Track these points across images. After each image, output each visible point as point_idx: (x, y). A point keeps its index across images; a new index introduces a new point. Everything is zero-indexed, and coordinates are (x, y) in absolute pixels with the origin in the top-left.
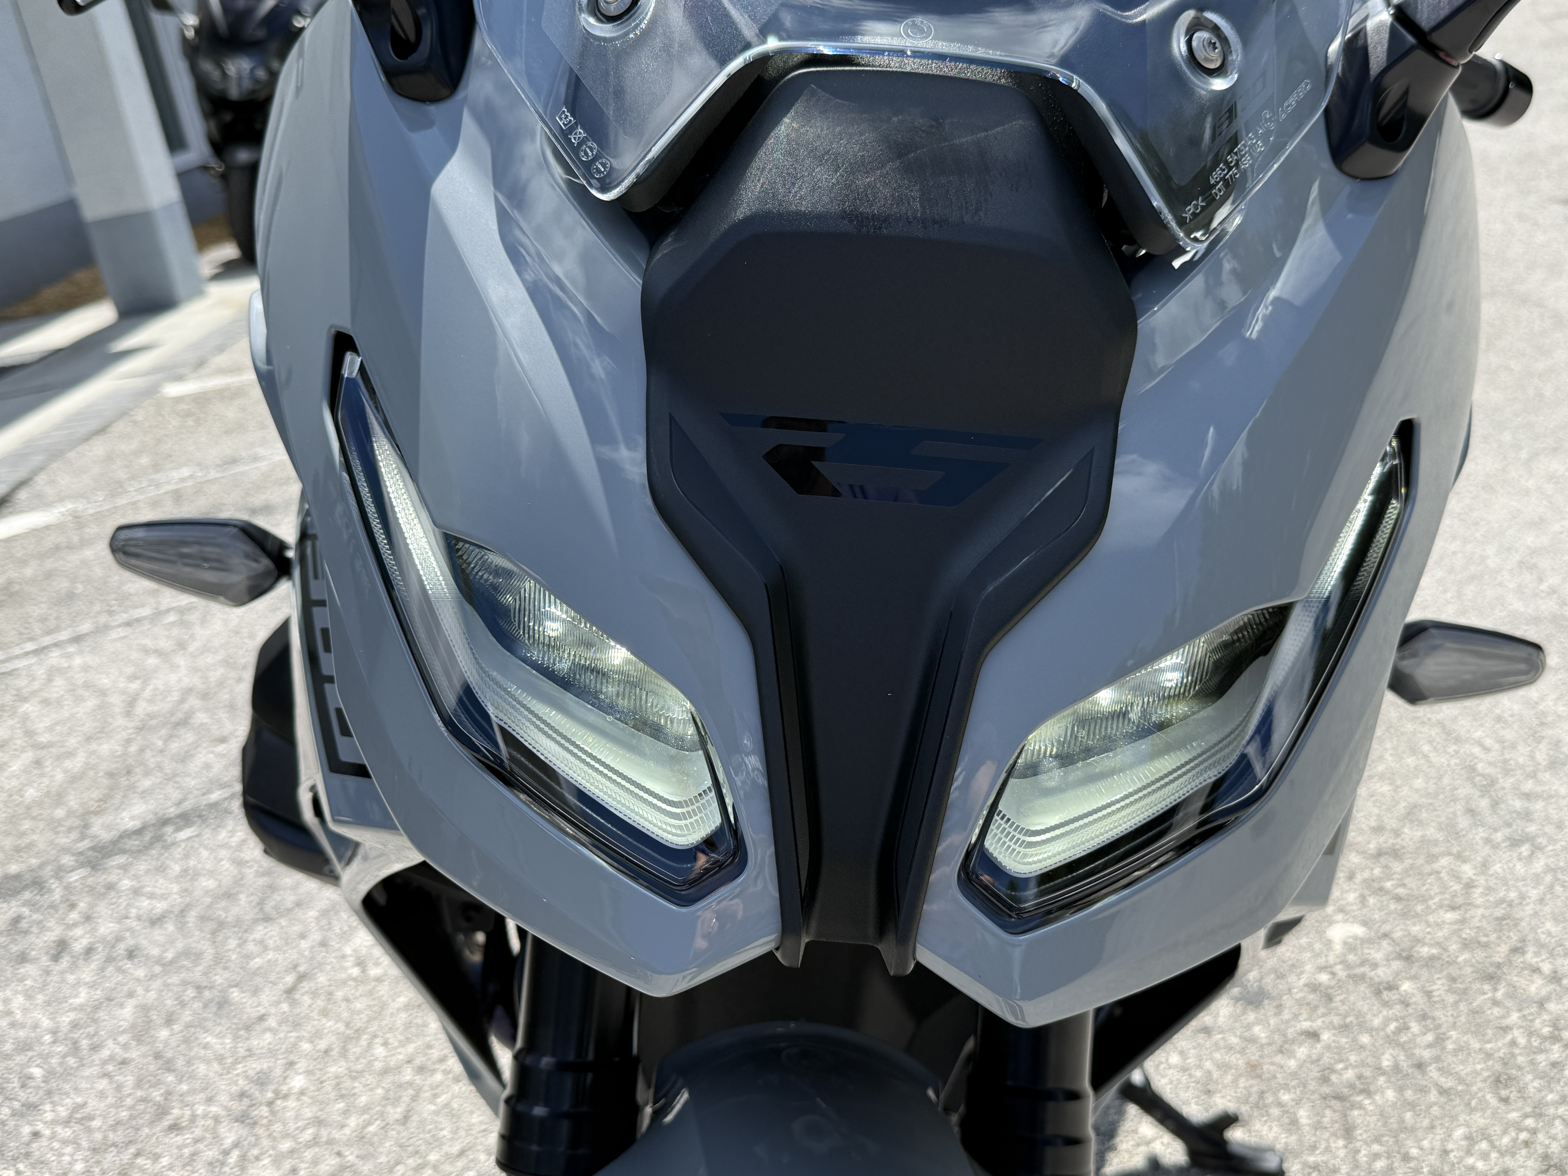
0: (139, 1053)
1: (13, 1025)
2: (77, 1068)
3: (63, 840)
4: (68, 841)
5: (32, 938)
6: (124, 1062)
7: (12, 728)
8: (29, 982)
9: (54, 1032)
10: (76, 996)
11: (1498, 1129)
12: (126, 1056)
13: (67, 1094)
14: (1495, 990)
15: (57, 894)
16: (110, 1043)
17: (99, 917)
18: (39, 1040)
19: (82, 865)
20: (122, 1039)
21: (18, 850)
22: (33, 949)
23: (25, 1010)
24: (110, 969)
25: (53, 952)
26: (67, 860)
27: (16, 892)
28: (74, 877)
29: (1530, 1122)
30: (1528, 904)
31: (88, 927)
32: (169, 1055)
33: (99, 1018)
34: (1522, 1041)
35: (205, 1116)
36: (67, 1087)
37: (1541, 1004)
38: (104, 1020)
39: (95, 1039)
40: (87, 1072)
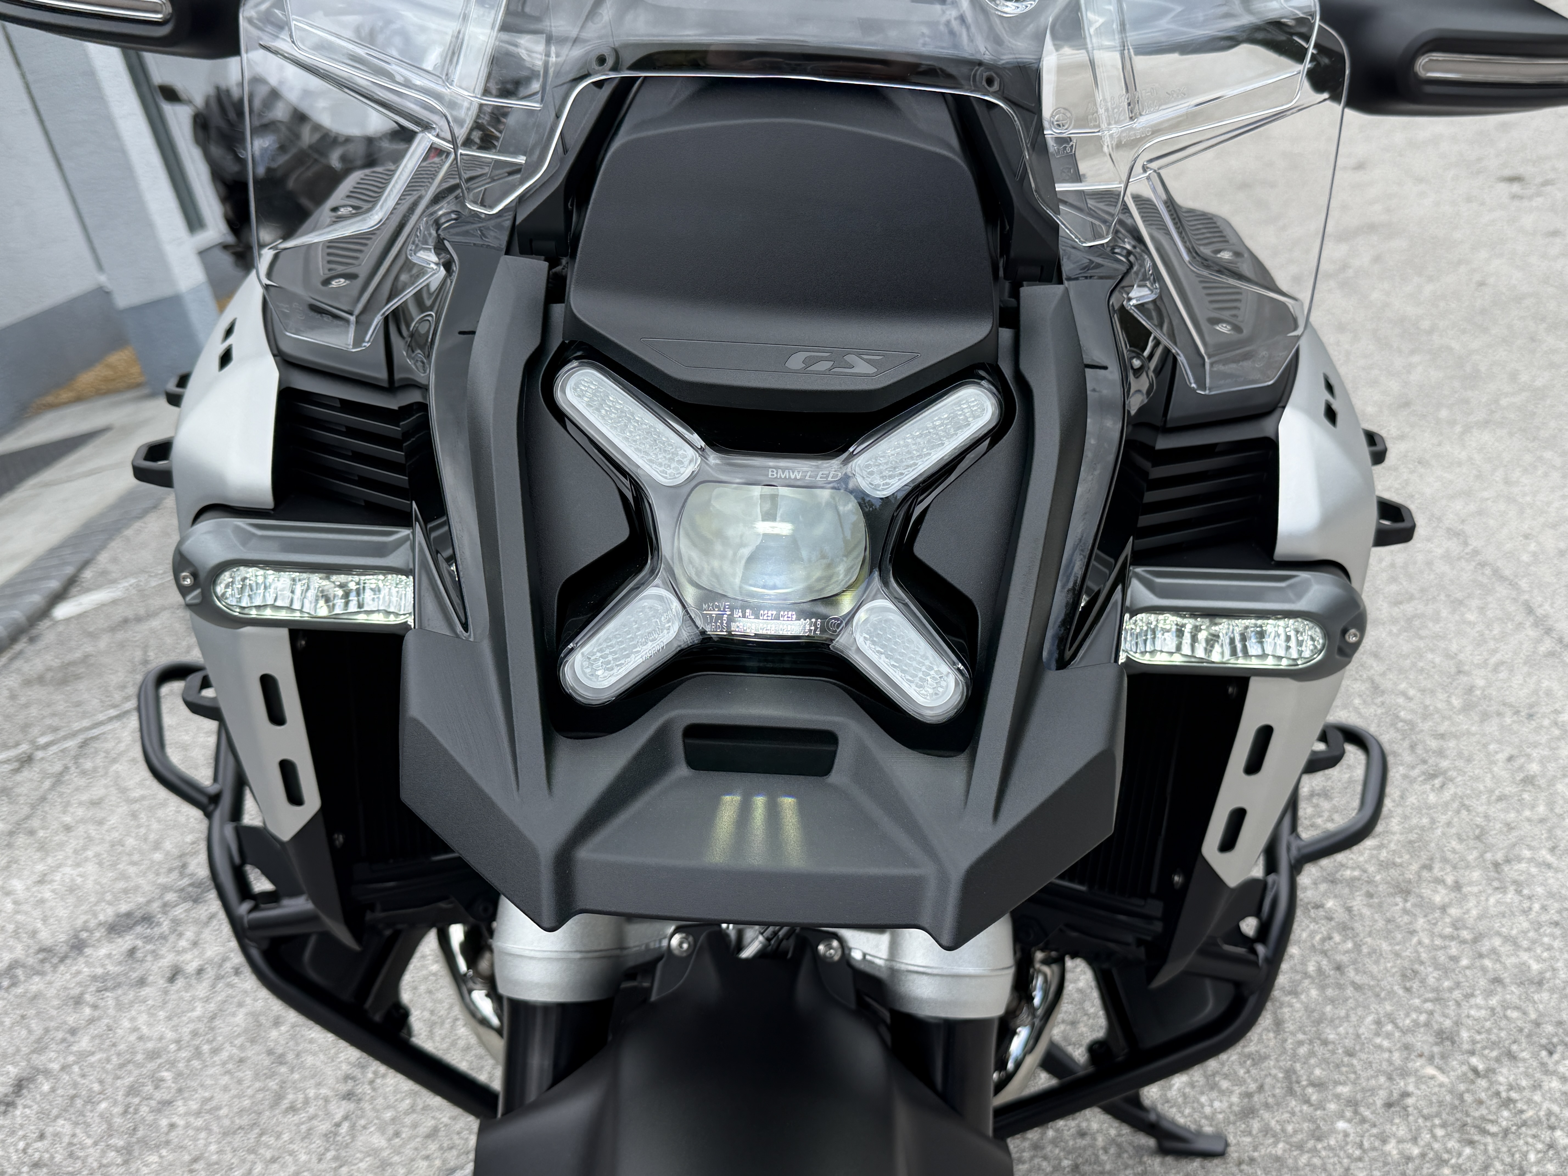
0: (253, 1052)
1: (140, 1038)
2: (201, 1069)
3: (165, 880)
4: (170, 880)
5: (147, 965)
6: (241, 1061)
7: (106, 787)
8: (150, 1002)
9: (178, 1042)
10: (193, 1010)
11: (1402, 1013)
12: (242, 1055)
13: (195, 1091)
14: (1406, 901)
15: (166, 926)
16: (227, 1046)
17: (205, 943)
18: (165, 1049)
19: (185, 900)
20: (238, 1042)
21: (126, 891)
22: (150, 975)
23: (150, 1025)
24: (220, 985)
25: (168, 975)
26: (170, 897)
27: (130, 928)
28: (179, 911)
29: (1429, 1006)
30: (1437, 828)
31: (196, 952)
32: (280, 1050)
33: (215, 1026)
34: (1426, 941)
35: (317, 1097)
36: (194, 1084)
37: (1444, 909)
38: (220, 1028)
39: (214, 1044)
40: (211, 1071)
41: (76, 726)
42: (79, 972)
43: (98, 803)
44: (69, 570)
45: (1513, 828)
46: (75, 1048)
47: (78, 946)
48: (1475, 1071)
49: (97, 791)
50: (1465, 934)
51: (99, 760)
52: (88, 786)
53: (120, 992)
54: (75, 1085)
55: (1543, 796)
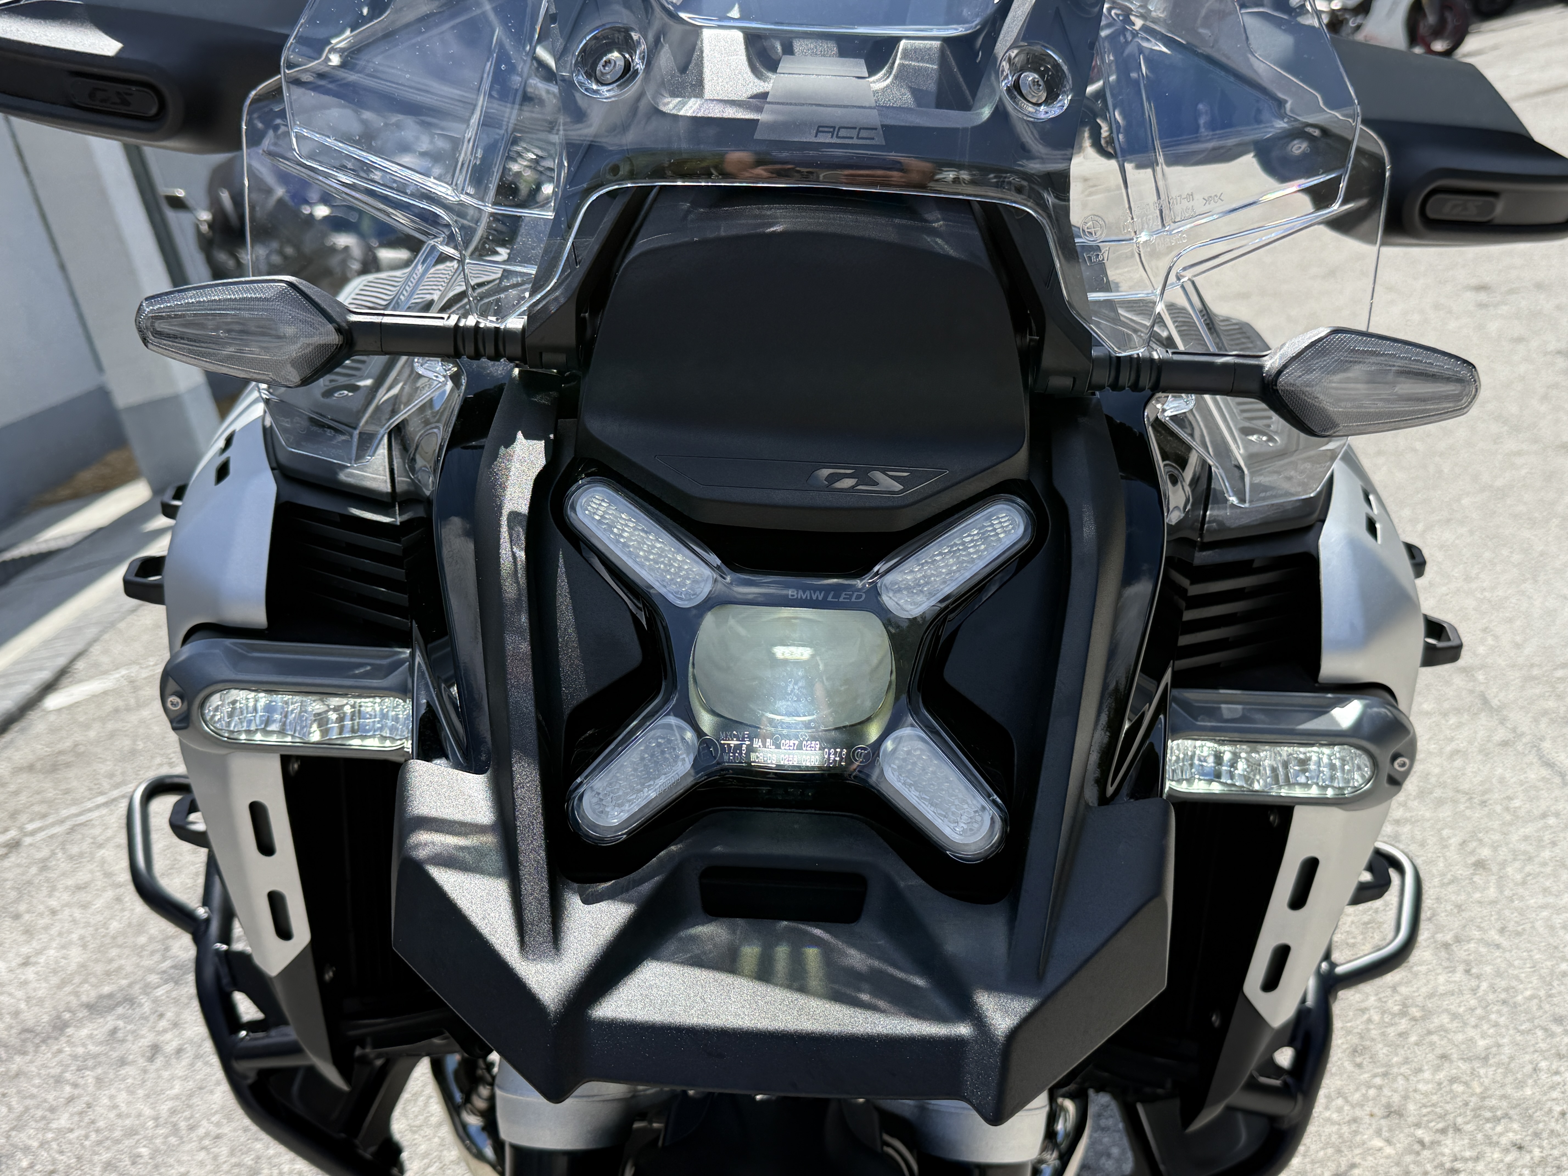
0: (230, 1128)
1: (119, 1116)
2: (179, 1145)
3: (147, 962)
4: (152, 962)
5: (128, 1045)
6: (218, 1137)
7: (92, 872)
8: (130, 1081)
9: (156, 1119)
10: (172, 1088)
11: (1352, 1087)
12: (220, 1131)
15: (147, 1007)
16: (204, 1123)
17: (186, 1023)
18: (143, 1126)
19: (166, 982)
20: (215, 1119)
21: (108, 974)
22: (130, 1054)
23: (129, 1103)
24: (199, 1064)
25: (148, 1054)
26: (153, 978)
27: (111, 1009)
28: (160, 992)
29: (1378, 1081)
31: (176, 1031)
33: (193, 1104)
34: (1376, 1018)
36: (171, 1161)
38: (198, 1105)
39: (191, 1121)
40: (187, 1147)
41: (64, 813)
42: (60, 1051)
43: (85, 888)
44: (61, 661)
45: (1463, 910)
46: (54, 1125)
47: (60, 1026)
48: (1421, 1142)
49: (82, 876)
50: (1415, 1012)
51: (85, 846)
52: (74, 871)
53: (99, 1071)
54: (54, 1162)
55: (1493, 879)
